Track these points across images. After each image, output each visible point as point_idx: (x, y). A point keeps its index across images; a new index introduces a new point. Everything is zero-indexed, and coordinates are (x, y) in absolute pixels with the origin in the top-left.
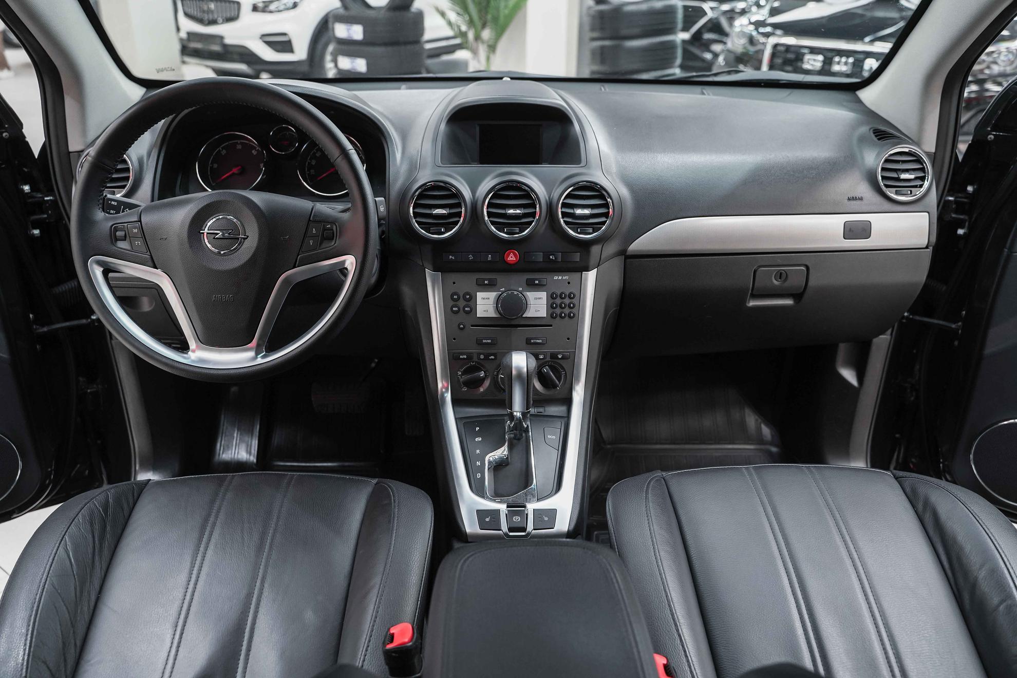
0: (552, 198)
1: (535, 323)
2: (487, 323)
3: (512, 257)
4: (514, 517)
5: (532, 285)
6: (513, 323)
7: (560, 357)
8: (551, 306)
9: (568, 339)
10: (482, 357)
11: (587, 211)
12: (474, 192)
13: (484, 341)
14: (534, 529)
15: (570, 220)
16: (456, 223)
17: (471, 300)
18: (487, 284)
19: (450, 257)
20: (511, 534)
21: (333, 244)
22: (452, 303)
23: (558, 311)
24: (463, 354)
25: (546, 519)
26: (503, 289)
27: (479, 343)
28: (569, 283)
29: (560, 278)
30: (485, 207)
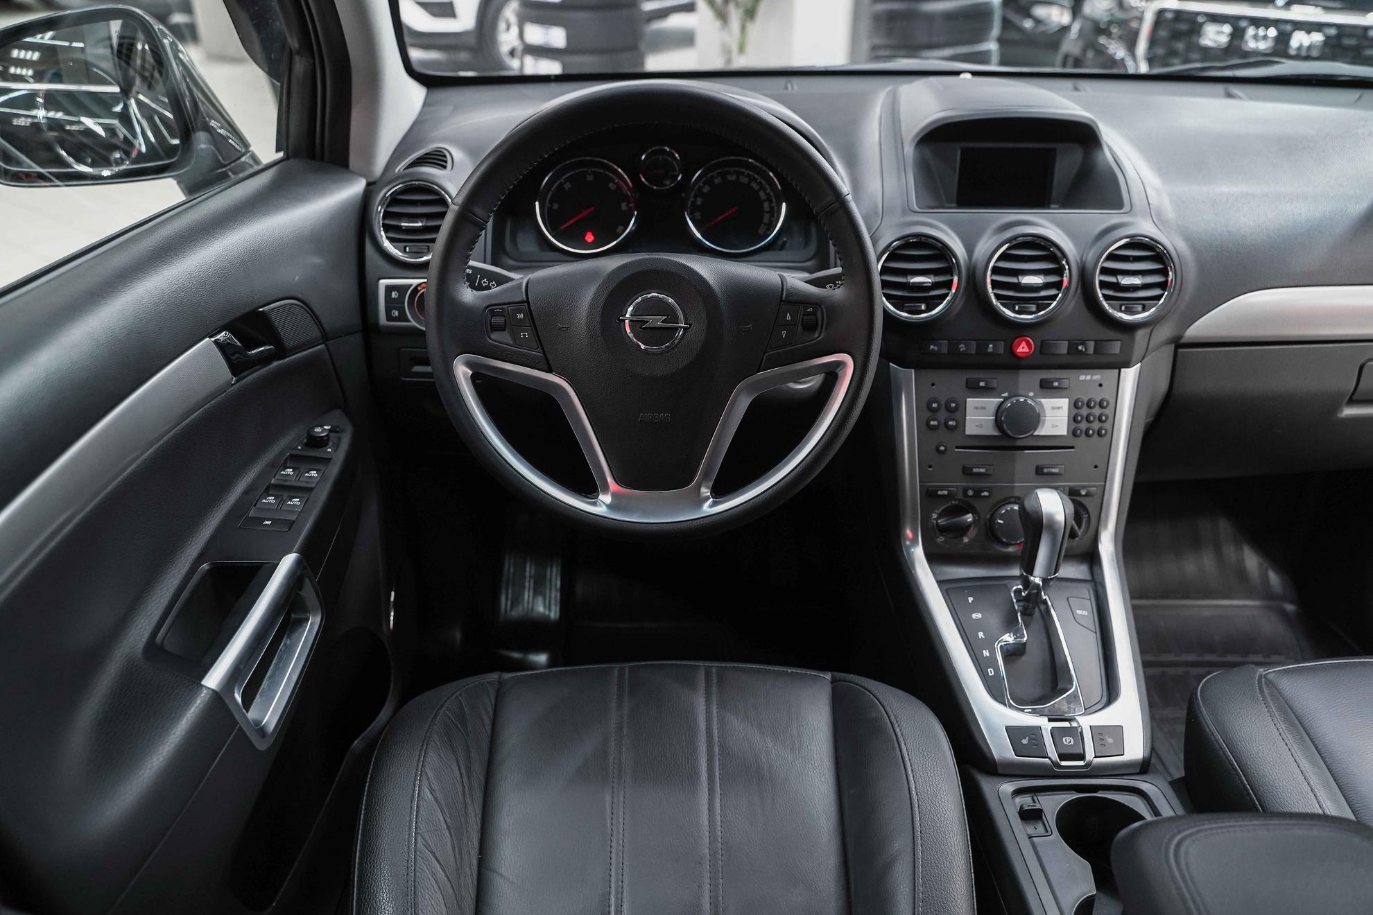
0: (1086, 259)
1: (1052, 444)
2: (981, 443)
3: (1023, 348)
4: (1064, 739)
5: (1047, 387)
6: (1019, 443)
7: (1083, 493)
8: (1074, 419)
9: (1096, 467)
10: (970, 493)
11: (1137, 281)
12: (970, 250)
13: (975, 470)
14: (1096, 757)
15: (1110, 293)
16: (943, 297)
17: (957, 411)
18: (982, 387)
19: (932, 347)
20: (1064, 763)
21: (817, 335)
22: (928, 414)
23: (1084, 426)
24: (943, 488)
25: (1110, 741)
26: (1006, 395)
27: (967, 472)
28: (1101, 385)
29: (1089, 377)
30: (989, 273)
